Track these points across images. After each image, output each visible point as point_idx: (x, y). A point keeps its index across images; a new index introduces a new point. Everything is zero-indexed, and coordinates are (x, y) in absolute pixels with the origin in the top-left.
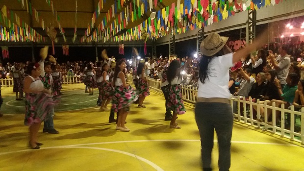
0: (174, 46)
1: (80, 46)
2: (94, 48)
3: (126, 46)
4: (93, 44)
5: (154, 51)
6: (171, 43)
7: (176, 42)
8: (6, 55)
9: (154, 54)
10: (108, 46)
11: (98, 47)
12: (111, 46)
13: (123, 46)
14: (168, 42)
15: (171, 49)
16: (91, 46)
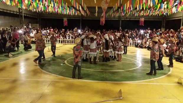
1: (110, 19)
2: (119, 21)
4: (119, 18)
5: (163, 24)
8: (66, 24)
9: (163, 26)
10: (128, 19)
11: (122, 20)
12: (131, 19)
13: (143, 19)
16: (117, 19)
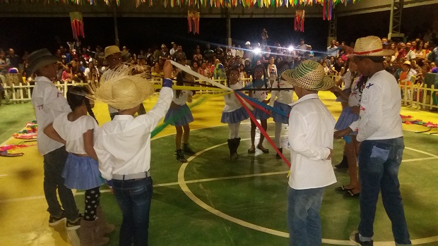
0: (400, 16)
2: (224, 20)
4: (222, 13)
5: (332, 26)
6: (395, 8)
7: (405, 6)
9: (332, 31)
14: (389, 6)
15: (394, 23)
16: (219, 16)
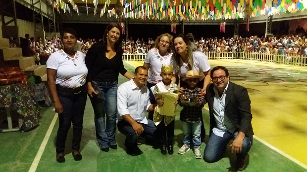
0: (271, 25)
3: (227, 24)
6: (269, 21)
7: (273, 21)
9: (236, 32)
13: (225, 24)
14: (266, 20)
15: (268, 29)
